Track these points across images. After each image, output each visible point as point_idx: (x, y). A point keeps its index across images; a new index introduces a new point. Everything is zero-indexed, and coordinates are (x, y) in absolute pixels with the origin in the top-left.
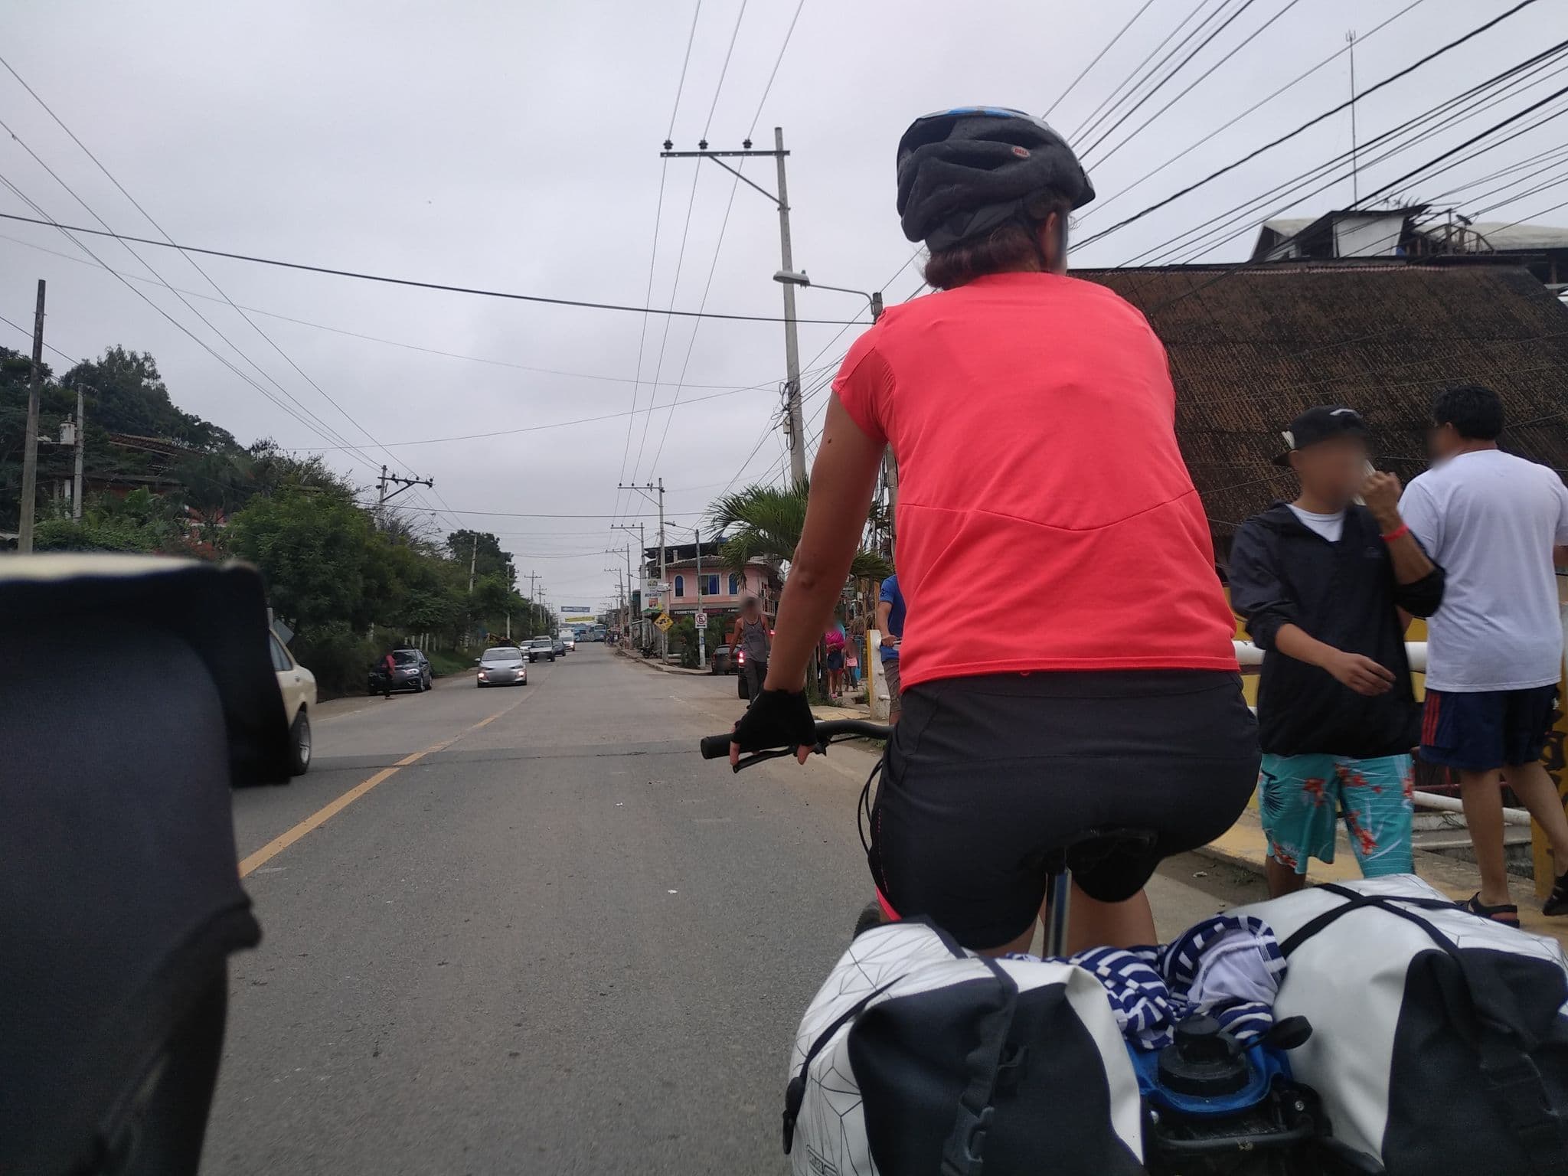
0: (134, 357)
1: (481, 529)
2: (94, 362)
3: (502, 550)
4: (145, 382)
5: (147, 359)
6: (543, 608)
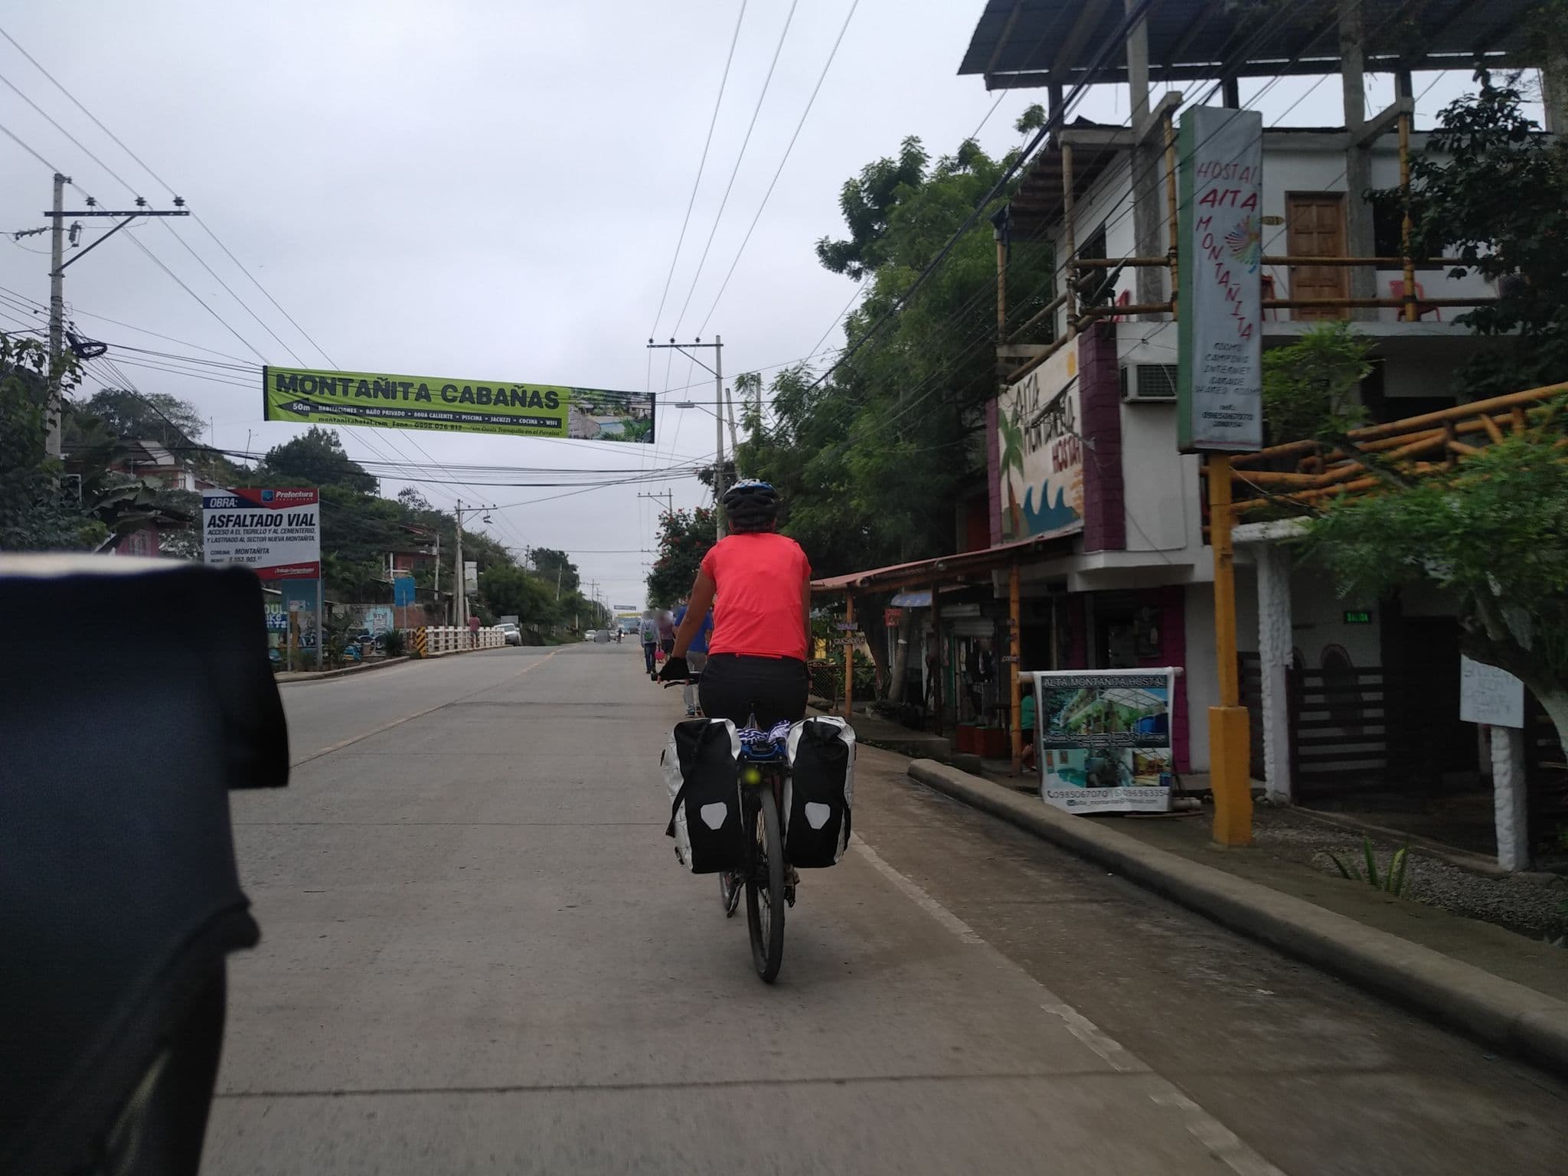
0: (324, 433)
1: (554, 547)
2: (300, 437)
3: (570, 563)
4: (333, 448)
5: (333, 433)
6: (600, 604)
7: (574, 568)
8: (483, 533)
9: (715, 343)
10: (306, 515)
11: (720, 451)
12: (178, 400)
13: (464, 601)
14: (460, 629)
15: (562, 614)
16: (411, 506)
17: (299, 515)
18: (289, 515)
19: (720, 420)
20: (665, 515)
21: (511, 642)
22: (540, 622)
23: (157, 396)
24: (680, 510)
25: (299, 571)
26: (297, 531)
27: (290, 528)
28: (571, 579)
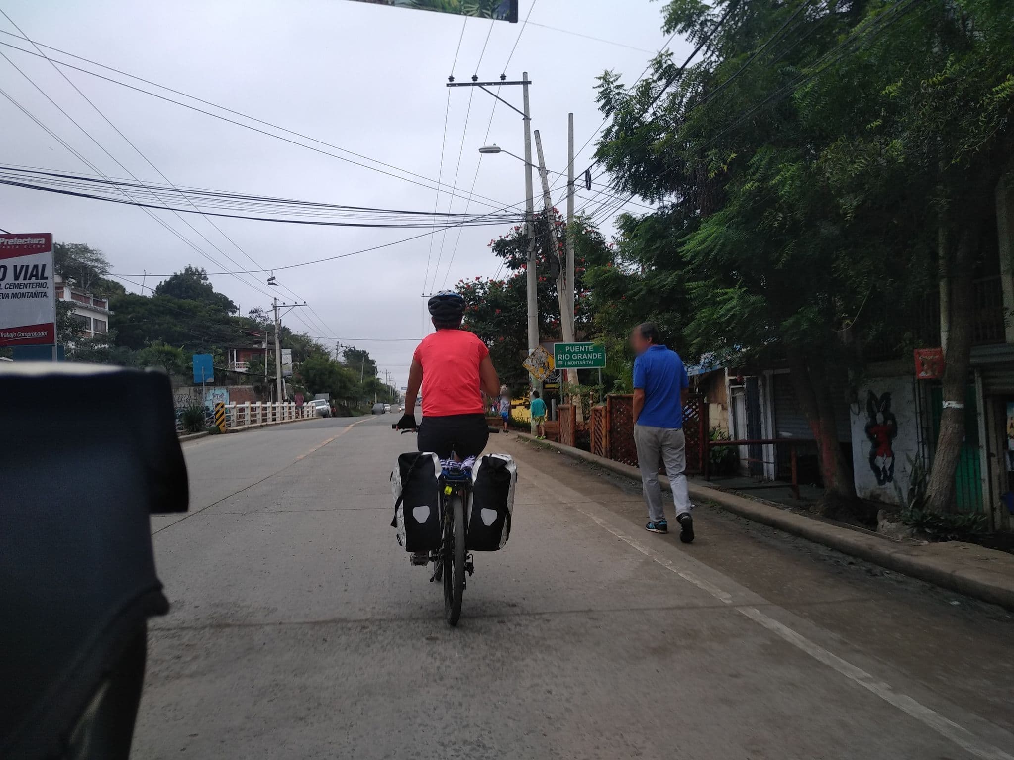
0: (197, 270)
1: (359, 348)
2: (179, 273)
3: (370, 359)
4: (202, 281)
5: (203, 271)
6: (392, 387)
7: (373, 362)
8: (306, 334)
9: (522, 80)
10: (36, 266)
11: (530, 200)
12: (91, 249)
13: (282, 381)
14: (277, 404)
15: (365, 393)
16: (258, 320)
17: (28, 266)
18: (15, 267)
19: (529, 165)
20: (462, 284)
21: (324, 414)
22: (348, 399)
23: (76, 245)
24: (478, 278)
25: (28, 335)
26: (25, 286)
27: (16, 282)
28: (370, 368)
